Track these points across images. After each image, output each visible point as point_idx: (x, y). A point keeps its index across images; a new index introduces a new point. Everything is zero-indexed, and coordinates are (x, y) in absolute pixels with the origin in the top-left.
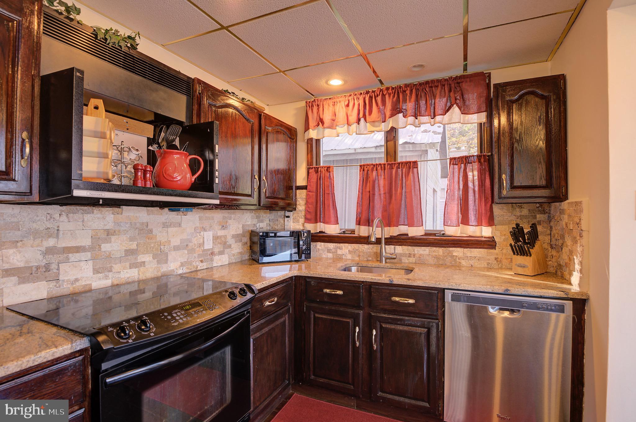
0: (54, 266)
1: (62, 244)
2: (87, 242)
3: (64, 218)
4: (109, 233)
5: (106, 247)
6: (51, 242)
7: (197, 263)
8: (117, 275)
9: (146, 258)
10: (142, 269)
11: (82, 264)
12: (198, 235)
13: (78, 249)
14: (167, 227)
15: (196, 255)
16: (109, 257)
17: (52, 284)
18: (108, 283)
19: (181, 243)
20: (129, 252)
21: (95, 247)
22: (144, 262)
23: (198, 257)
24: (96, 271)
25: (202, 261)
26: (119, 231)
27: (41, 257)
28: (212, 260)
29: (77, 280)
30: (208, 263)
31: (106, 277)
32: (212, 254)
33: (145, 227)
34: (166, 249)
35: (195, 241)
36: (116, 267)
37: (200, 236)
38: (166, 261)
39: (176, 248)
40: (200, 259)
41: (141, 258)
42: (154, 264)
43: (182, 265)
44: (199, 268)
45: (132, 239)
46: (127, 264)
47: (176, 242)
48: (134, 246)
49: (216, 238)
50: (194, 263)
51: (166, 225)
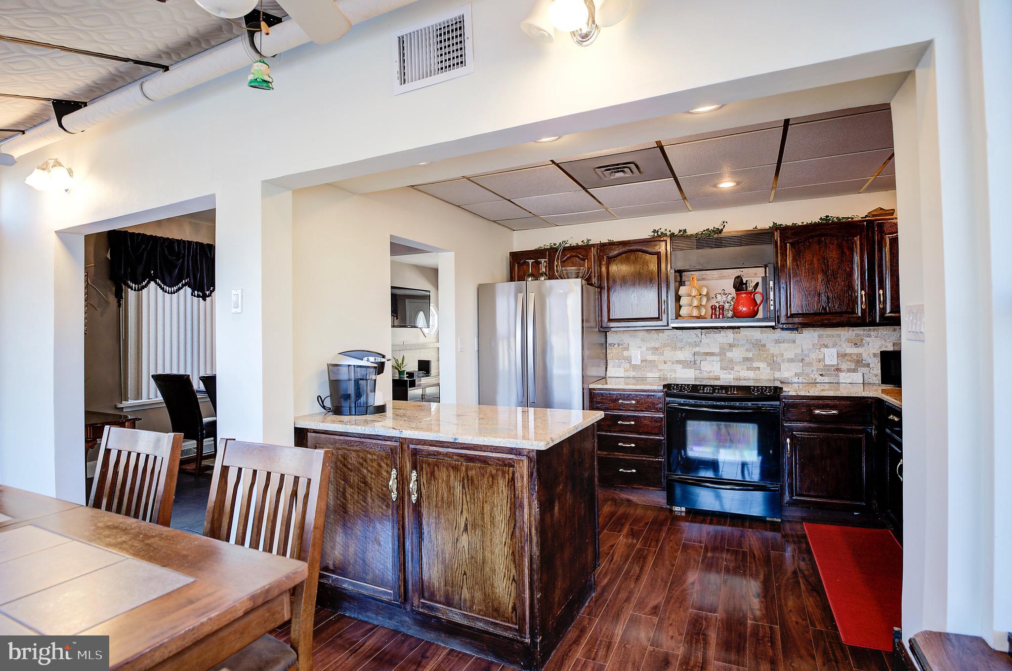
0: (698, 362)
1: (703, 350)
2: (716, 350)
3: (703, 336)
4: (731, 346)
5: (729, 354)
6: (697, 349)
7: (816, 376)
8: (737, 373)
9: (762, 365)
10: (757, 372)
11: (714, 363)
12: (817, 351)
13: (712, 354)
14: (780, 342)
15: (815, 369)
16: (731, 361)
17: (698, 372)
18: (732, 376)
19: (795, 357)
20: (746, 359)
21: (722, 353)
22: (759, 368)
23: (817, 371)
24: (722, 368)
25: (821, 375)
26: (738, 344)
27: (692, 356)
28: (837, 376)
29: (711, 372)
30: (832, 378)
31: (730, 373)
32: (838, 370)
33: (759, 343)
34: (779, 360)
35: (813, 356)
36: (737, 368)
37: (820, 353)
38: (780, 370)
39: (791, 361)
40: (821, 373)
41: (756, 364)
42: (768, 370)
43: (796, 375)
44: (818, 381)
45: (747, 350)
46: (745, 367)
47: (790, 354)
48: (750, 355)
49: (842, 356)
50: (812, 376)
51: (777, 342)
